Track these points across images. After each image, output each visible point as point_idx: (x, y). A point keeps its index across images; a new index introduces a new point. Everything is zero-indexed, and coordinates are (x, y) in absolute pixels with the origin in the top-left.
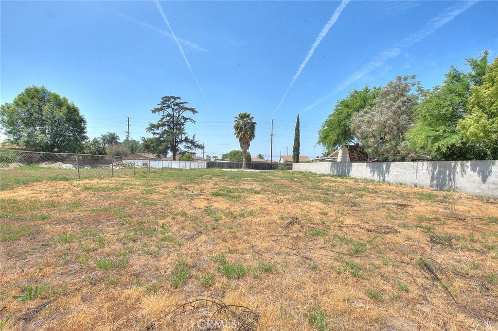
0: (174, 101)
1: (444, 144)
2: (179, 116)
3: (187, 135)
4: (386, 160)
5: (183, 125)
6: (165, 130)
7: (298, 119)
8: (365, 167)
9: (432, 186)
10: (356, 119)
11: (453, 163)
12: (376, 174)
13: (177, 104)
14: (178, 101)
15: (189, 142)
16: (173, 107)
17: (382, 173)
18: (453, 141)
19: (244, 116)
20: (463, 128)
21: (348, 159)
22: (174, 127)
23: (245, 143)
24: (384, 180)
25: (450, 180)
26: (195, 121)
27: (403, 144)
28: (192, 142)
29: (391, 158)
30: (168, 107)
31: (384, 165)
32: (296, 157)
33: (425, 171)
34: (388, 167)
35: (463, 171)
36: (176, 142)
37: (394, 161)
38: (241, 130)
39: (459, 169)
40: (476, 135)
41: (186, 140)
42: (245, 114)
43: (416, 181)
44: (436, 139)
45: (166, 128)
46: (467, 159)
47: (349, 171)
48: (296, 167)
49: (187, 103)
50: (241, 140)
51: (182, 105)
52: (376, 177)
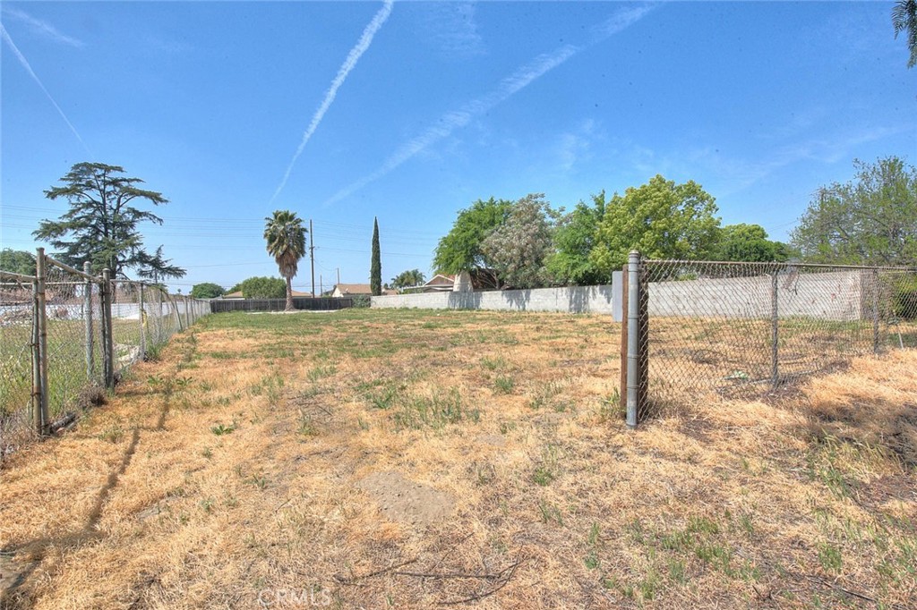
0: (104, 175)
1: (580, 271)
2: (119, 206)
3: (141, 248)
4: (525, 287)
5: (132, 226)
6: (85, 237)
7: (376, 226)
8: (500, 296)
9: (571, 310)
10: (492, 239)
11: (586, 288)
12: (514, 303)
13: (115, 182)
14: (114, 175)
15: (146, 262)
16: (102, 187)
17: (521, 302)
18: (586, 268)
19: (284, 218)
20: (594, 257)
21: (470, 287)
22: (106, 230)
23: (288, 265)
24: (524, 309)
25: (585, 303)
26: (160, 220)
27: (542, 269)
28: (156, 264)
29: (530, 284)
30: (90, 186)
31: (524, 293)
32: (377, 286)
33: (565, 296)
34: (528, 295)
35: (594, 294)
36: (119, 263)
37: (533, 287)
38: (281, 242)
39: (591, 294)
40: (603, 265)
41: (142, 258)
42: (286, 214)
43: (557, 307)
44: (574, 266)
45: (85, 232)
46: (596, 284)
47: (478, 303)
48: (379, 302)
49: (138, 180)
50: (280, 260)
51: (125, 184)
52: (514, 307)
